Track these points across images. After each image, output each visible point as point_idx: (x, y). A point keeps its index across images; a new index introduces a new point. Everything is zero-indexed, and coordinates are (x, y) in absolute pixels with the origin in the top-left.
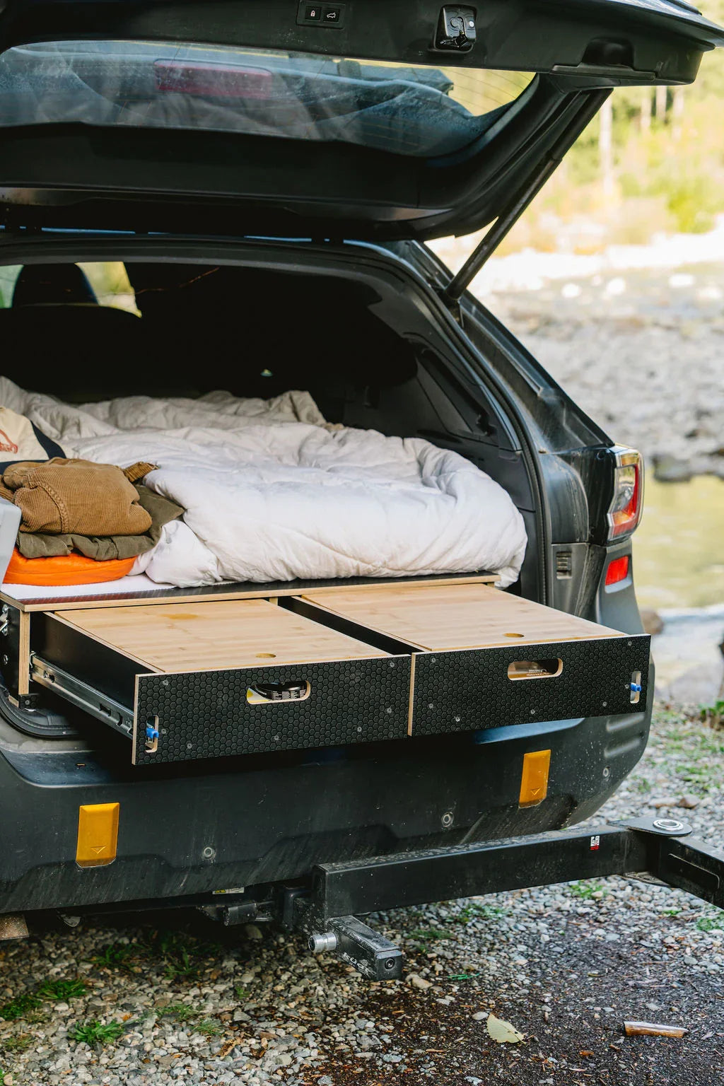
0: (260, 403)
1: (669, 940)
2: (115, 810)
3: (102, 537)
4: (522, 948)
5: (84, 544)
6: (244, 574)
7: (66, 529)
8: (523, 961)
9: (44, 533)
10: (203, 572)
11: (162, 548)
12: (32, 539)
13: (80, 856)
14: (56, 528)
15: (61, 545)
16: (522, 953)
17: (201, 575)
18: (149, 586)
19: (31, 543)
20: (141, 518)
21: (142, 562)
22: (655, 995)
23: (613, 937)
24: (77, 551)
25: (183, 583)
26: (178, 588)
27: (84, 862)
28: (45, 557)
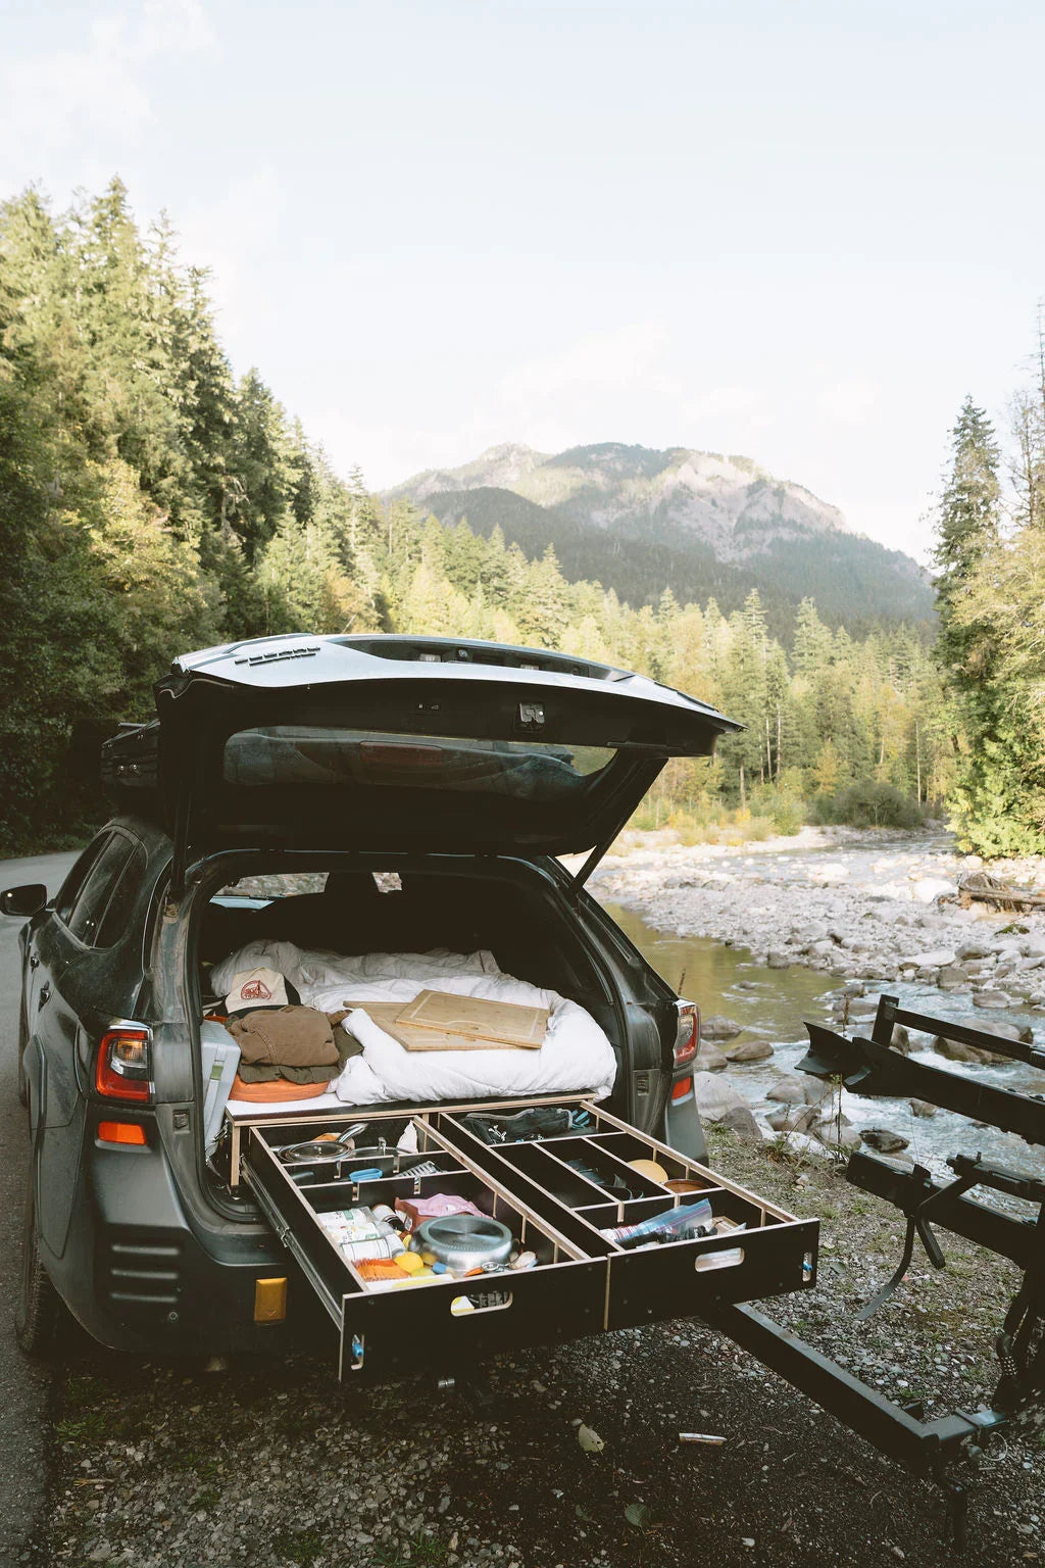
0: (462, 957)
1: (724, 1347)
2: (284, 1283)
3: (301, 1068)
4: (619, 1353)
5: (288, 1072)
6: (404, 1095)
7: (275, 1062)
8: (617, 1365)
9: (258, 1064)
10: (374, 1094)
11: (344, 1076)
12: (250, 1069)
13: (256, 1318)
14: (266, 1061)
15: (271, 1072)
16: (618, 1358)
17: (372, 1097)
18: (337, 1104)
19: (248, 1072)
20: (331, 1052)
21: (333, 1085)
22: (709, 1401)
23: (685, 1343)
24: (283, 1078)
25: (359, 1102)
26: (355, 1106)
27: (261, 1322)
28: (260, 1082)
